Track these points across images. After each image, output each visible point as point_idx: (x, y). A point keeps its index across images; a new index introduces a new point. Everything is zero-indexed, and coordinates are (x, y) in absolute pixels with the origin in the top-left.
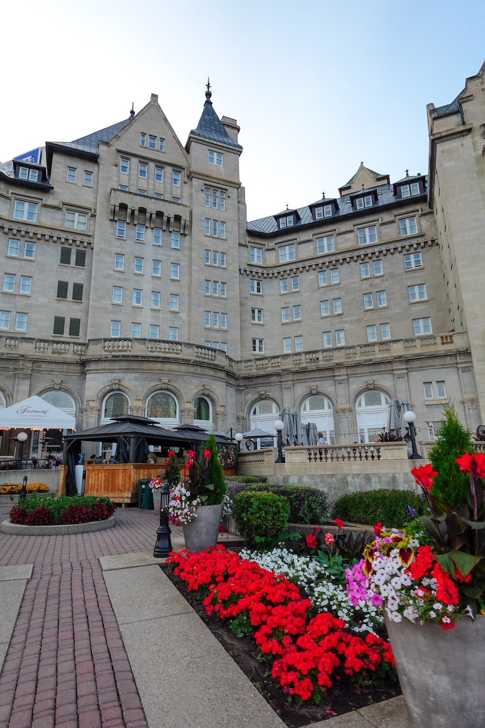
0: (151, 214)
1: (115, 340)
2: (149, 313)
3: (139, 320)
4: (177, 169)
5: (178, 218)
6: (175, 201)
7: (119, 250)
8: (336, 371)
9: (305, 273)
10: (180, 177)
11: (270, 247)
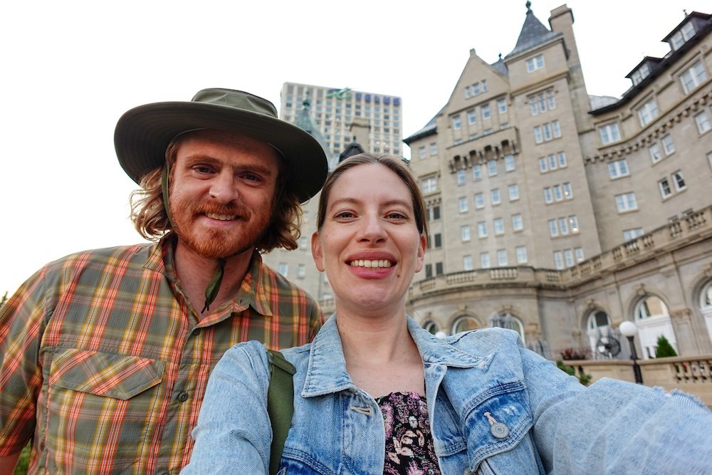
0: (480, 153)
1: (469, 272)
2: (495, 240)
3: (486, 249)
4: (499, 97)
5: (505, 143)
6: (503, 127)
7: (461, 195)
8: (660, 260)
9: (677, 126)
10: (505, 103)
11: (626, 115)
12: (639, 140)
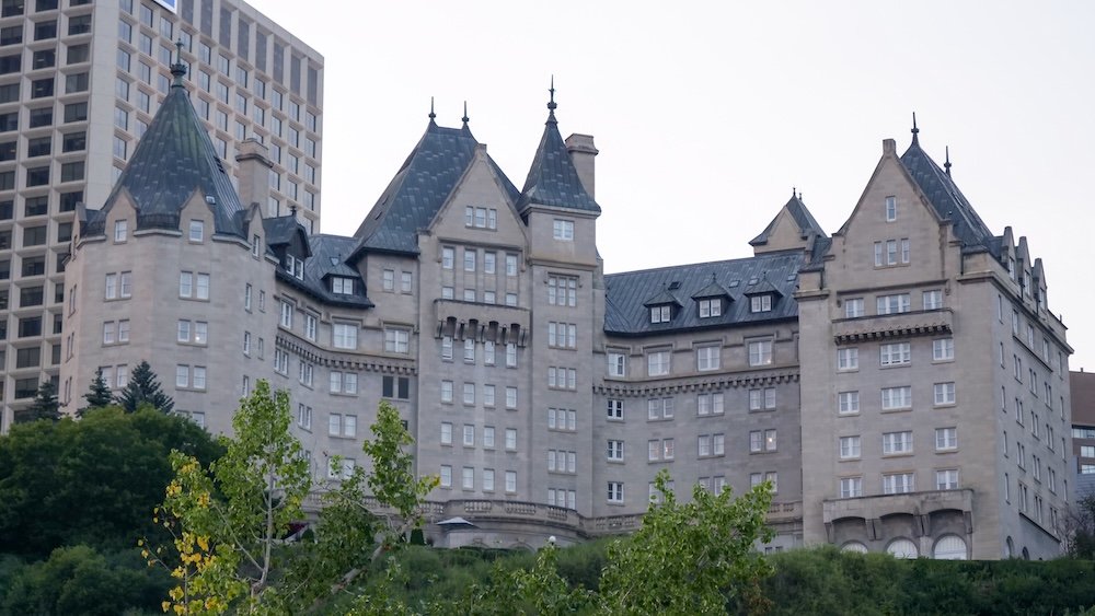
0: (483, 327)
2: (482, 454)
3: (472, 463)
5: (515, 326)
7: (446, 376)
9: (681, 395)
10: (515, 262)
11: (636, 353)
12: (643, 387)
